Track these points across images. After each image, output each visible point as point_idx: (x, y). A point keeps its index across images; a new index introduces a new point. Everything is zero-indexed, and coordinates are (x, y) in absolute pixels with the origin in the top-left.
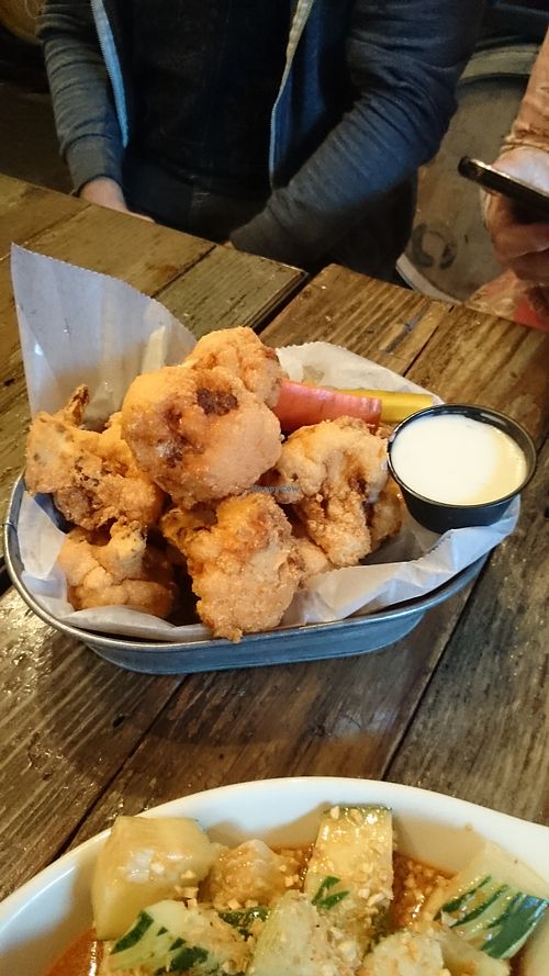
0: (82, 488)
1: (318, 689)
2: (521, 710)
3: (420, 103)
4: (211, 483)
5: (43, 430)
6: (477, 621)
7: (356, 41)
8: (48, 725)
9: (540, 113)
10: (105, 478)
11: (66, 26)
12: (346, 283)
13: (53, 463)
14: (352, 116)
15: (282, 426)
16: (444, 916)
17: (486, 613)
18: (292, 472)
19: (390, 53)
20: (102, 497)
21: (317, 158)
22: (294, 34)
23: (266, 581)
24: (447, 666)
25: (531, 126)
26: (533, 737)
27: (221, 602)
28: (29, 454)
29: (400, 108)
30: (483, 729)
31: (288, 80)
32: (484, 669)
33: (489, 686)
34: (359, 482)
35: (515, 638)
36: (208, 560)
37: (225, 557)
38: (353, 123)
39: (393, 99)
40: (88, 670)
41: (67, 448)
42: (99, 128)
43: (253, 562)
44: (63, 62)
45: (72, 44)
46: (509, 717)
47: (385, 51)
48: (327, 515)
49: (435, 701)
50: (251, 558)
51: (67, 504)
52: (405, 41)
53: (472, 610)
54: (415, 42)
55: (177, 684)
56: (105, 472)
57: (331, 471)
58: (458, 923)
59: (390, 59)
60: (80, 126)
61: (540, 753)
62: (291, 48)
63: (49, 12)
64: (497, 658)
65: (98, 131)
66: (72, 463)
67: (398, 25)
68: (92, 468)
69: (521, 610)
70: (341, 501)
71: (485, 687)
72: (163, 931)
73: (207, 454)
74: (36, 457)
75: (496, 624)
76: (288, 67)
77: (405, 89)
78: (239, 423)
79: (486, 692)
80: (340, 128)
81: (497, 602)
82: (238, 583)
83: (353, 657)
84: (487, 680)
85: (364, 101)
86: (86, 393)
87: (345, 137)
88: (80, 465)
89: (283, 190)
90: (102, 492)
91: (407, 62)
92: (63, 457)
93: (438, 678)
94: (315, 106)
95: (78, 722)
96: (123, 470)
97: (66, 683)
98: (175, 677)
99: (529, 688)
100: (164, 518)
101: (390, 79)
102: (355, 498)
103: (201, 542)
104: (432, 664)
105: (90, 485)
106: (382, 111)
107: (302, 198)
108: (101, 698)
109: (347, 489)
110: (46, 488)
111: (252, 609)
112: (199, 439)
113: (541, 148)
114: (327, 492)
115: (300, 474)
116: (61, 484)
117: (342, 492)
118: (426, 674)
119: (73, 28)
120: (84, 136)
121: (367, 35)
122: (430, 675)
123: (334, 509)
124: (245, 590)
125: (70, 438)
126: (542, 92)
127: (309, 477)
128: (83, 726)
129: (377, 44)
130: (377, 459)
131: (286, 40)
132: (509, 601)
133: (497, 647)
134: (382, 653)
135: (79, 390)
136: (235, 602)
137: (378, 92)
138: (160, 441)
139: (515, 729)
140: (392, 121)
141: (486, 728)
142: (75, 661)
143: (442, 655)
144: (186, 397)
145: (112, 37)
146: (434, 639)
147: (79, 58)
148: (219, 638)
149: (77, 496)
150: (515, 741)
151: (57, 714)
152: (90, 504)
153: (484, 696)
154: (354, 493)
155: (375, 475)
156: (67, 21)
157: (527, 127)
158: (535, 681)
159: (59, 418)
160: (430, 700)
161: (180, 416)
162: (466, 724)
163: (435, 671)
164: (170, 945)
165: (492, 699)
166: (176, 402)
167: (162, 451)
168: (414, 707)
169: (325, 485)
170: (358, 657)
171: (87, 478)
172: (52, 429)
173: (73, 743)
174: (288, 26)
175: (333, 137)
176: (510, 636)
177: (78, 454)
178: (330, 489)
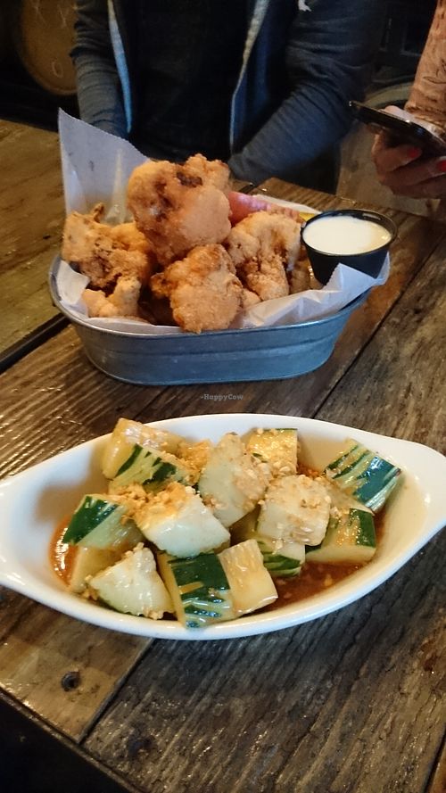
0: (100, 257)
1: (254, 396)
2: (390, 409)
3: (335, 90)
4: (184, 232)
5: (75, 221)
6: (363, 365)
7: (291, 48)
8: (72, 409)
9: (423, 95)
10: (114, 250)
11: (90, 46)
12: (281, 188)
13: (81, 243)
14: (289, 101)
15: (230, 205)
16: (328, 471)
17: (370, 361)
18: (237, 242)
19: (315, 55)
20: (112, 262)
21: (263, 131)
22: (249, 43)
23: (218, 291)
24: (342, 387)
25: (417, 104)
26: (399, 423)
27: (189, 305)
28: (65, 237)
29: (322, 93)
30: (364, 418)
31: (245, 75)
32: (367, 389)
33: (369, 397)
34: (281, 250)
35: (390, 374)
36: (181, 279)
37: (192, 275)
38: (289, 105)
39: (317, 88)
40: (99, 383)
41: (90, 233)
42: (109, 117)
43: (210, 277)
44: (87, 71)
45: (91, 58)
46: (382, 413)
47: (311, 53)
48: (259, 269)
49: (332, 405)
50: (208, 274)
51: (89, 271)
52: (327, 47)
53: (360, 360)
54: (332, 48)
55: (159, 392)
56: (114, 248)
57: (263, 243)
58: (338, 476)
59: (314, 59)
60: (97, 114)
61: (402, 432)
62: (247, 52)
63: (80, 36)
64: (376, 383)
65: (109, 118)
66: (93, 242)
67: (321, 35)
68: (106, 244)
69: (395, 360)
70: (269, 262)
71: (366, 398)
72: (149, 454)
73: (182, 211)
74: (70, 238)
75: (376, 367)
76: (244, 67)
77: (326, 80)
78: (202, 193)
79: (368, 400)
80: (280, 110)
81: (378, 355)
82: (200, 291)
83: (277, 380)
84: (369, 394)
85: (298, 91)
86: (102, 208)
87: (284, 116)
88: (98, 243)
89: (239, 155)
90: (113, 259)
91: (328, 62)
92: (88, 239)
93: (335, 394)
94: (262, 95)
95: (93, 408)
96: (127, 247)
97: (85, 389)
98: (158, 387)
99: (397, 399)
100: (153, 277)
101: (316, 74)
102: (278, 259)
103: (177, 267)
104: (332, 386)
105: (104, 255)
106: (309, 96)
107: (252, 158)
108: (109, 396)
109: (273, 254)
110: (76, 258)
111: (209, 310)
112: (177, 201)
113: (424, 119)
114: (260, 257)
115: (242, 243)
116: (86, 256)
117: (270, 256)
118: (327, 389)
119: (94, 47)
120: (100, 121)
121: (300, 43)
122: (329, 391)
123: (265, 266)
124: (204, 297)
125: (93, 228)
126: (424, 80)
127: (248, 245)
128: (96, 410)
129: (307, 49)
130: (293, 234)
131: (243, 47)
132: (385, 354)
133: (376, 378)
134: (298, 379)
135: (98, 206)
136: (198, 304)
137: (308, 83)
138: (152, 203)
139: (386, 419)
140: (317, 102)
141: (366, 418)
142: (91, 378)
143: (339, 381)
144: (169, 173)
145: (123, 52)
146: (333, 373)
147: (98, 68)
148: (187, 331)
149: (95, 264)
150: (385, 425)
151: (78, 405)
152: (104, 269)
153: (365, 402)
154: (278, 256)
155: (292, 244)
156: (92, 43)
157: (414, 105)
158: (402, 395)
159: (86, 216)
160: (329, 404)
161: (165, 185)
162: (353, 416)
163: (333, 390)
164: (153, 463)
165: (371, 403)
166: (163, 176)
167: (153, 211)
168: (318, 406)
169: (259, 252)
170: (281, 380)
171: (102, 250)
172: (80, 222)
173: (88, 419)
174: (245, 37)
175: (275, 116)
176: (387, 372)
177: (97, 236)
178: (262, 256)
